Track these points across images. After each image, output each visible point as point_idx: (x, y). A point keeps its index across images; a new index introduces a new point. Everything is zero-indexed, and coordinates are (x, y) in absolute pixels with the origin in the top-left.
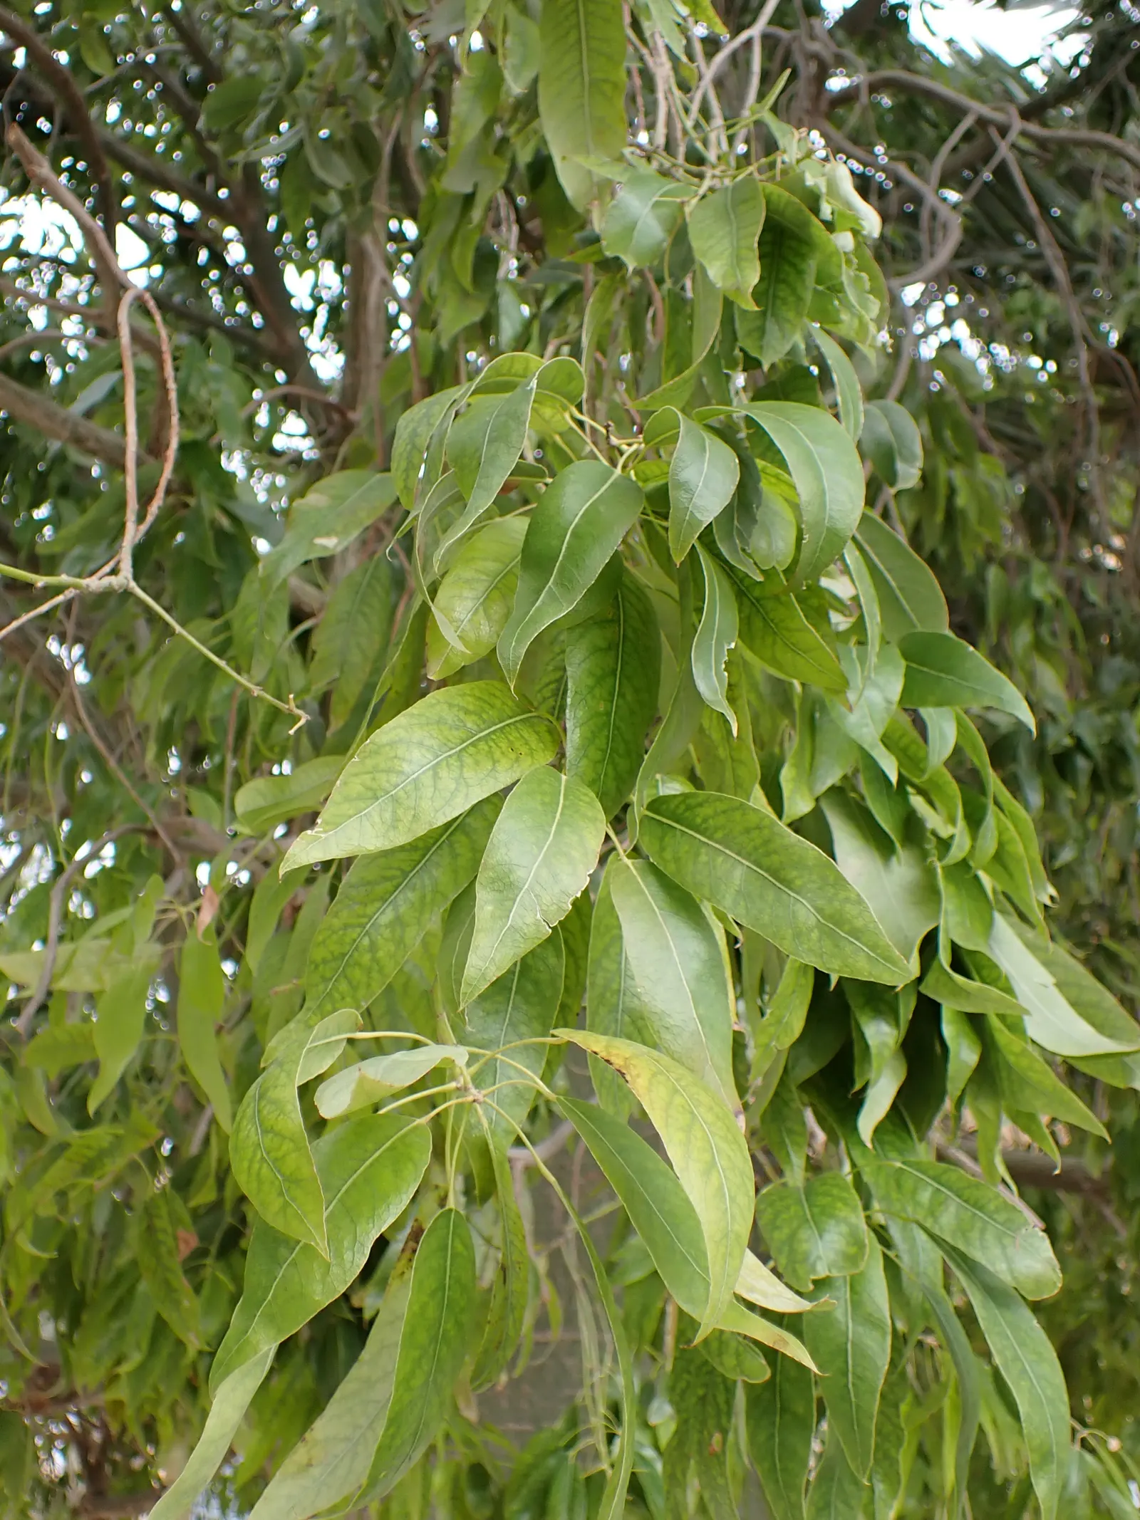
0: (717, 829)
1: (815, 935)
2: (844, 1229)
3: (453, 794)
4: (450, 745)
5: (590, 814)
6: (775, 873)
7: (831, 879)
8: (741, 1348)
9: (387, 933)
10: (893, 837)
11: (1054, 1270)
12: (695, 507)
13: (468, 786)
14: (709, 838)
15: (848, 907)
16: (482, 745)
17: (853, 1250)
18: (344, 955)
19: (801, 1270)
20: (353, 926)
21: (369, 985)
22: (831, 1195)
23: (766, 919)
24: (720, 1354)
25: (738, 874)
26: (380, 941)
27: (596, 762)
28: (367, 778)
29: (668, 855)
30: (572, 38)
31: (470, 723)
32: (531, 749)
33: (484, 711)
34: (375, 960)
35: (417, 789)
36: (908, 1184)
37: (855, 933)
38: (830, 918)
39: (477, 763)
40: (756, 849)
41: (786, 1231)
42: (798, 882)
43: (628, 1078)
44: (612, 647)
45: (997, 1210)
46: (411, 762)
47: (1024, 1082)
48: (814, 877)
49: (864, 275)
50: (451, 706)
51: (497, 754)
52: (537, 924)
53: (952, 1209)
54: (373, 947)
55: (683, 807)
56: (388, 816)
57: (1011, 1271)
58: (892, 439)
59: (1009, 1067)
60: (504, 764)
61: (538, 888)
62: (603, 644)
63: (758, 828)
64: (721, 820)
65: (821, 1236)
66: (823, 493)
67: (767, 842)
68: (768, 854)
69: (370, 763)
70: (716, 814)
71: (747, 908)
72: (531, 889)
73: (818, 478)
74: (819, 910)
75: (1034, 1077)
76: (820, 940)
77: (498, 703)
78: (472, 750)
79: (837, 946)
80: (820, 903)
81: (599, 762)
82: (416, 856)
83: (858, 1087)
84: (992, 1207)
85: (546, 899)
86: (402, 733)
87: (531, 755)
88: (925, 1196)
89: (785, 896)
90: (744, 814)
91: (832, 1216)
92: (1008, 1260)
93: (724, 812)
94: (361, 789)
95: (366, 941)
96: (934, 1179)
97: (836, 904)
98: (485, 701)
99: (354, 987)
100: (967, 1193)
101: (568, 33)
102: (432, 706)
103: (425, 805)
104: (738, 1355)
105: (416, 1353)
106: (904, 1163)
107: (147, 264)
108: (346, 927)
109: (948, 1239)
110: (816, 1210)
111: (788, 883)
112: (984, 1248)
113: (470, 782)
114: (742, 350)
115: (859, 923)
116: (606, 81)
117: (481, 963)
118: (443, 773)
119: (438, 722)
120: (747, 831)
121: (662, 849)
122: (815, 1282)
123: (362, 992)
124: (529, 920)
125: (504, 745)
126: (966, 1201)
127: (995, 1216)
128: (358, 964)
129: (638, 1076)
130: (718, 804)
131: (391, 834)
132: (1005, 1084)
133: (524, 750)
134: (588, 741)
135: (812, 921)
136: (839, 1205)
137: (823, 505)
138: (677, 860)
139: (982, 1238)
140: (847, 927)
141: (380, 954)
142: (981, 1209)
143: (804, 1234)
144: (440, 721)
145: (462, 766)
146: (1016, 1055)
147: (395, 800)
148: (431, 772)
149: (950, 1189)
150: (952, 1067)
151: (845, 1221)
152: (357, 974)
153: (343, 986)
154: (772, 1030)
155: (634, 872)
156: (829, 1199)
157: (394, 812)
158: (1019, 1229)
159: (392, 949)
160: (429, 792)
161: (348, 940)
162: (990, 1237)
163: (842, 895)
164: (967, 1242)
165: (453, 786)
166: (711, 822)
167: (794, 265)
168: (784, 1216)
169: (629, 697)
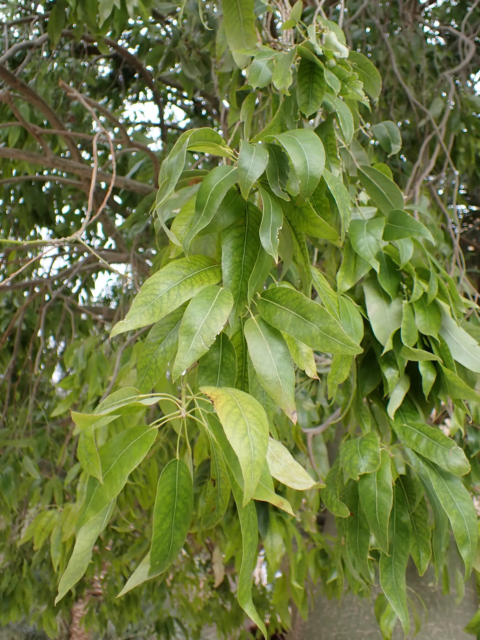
0: (283, 301)
1: (319, 338)
2: (372, 454)
3: (175, 301)
4: (175, 282)
5: (227, 301)
6: (303, 315)
7: (324, 315)
8: (338, 504)
9: (160, 356)
10: (390, 294)
11: (467, 463)
12: (249, 176)
13: (181, 296)
14: (281, 305)
15: (331, 326)
16: (189, 280)
17: (375, 462)
18: (147, 366)
19: (354, 471)
20: (149, 355)
21: (155, 376)
22: (368, 440)
23: (301, 334)
24: (331, 507)
25: (291, 317)
26: (158, 359)
27: (236, 281)
28: (143, 298)
29: (266, 314)
30: (235, 6)
31: (184, 272)
32: (210, 279)
33: (191, 267)
34: (157, 367)
35: (162, 300)
36: (408, 433)
37: (335, 336)
38: (325, 331)
39: (185, 287)
40: (297, 307)
41: (349, 456)
42: (312, 318)
43: (214, 403)
44: (242, 235)
45: (443, 441)
46: (159, 290)
47: (455, 387)
48: (318, 315)
49: (356, 73)
50: (177, 267)
51: (194, 282)
52: (202, 347)
53: (425, 441)
54: (156, 362)
55: (272, 294)
56: (151, 312)
57: (447, 465)
58: (389, 135)
59: (449, 381)
60: (197, 286)
61: (202, 333)
62: (238, 235)
63: (297, 298)
64: (285, 297)
65: (362, 458)
66: (306, 162)
67: (301, 303)
68: (301, 308)
69: (144, 292)
70: (283, 295)
71: (294, 331)
72: (199, 333)
73: (304, 157)
74: (320, 328)
75: (458, 384)
76: (321, 340)
77: (198, 263)
78: (184, 282)
79: (328, 342)
80: (321, 325)
81: (238, 281)
82: (173, 325)
83: (385, 395)
84: (440, 439)
85: (206, 336)
86: (156, 279)
87: (209, 282)
88: (414, 437)
89: (308, 325)
90: (292, 294)
91: (367, 449)
92: (446, 461)
93: (285, 294)
94: (141, 303)
95: (154, 360)
96: (419, 430)
97: (327, 325)
98: (192, 263)
99: (151, 378)
100: (430, 435)
101: (233, 4)
102: (169, 268)
103: (164, 305)
104: (337, 507)
105: (162, 516)
106: (407, 424)
107: (185, 118)
108: (147, 355)
109: (422, 454)
110: (362, 447)
111: (308, 319)
112: (436, 457)
113: (182, 295)
114: (300, 112)
115: (336, 332)
116: (248, 19)
117: (179, 364)
118: (172, 292)
119: (171, 274)
120: (294, 300)
121: (265, 311)
122: (360, 476)
123: (153, 380)
124: (199, 345)
125: (197, 279)
126: (430, 438)
127: (441, 443)
128: (152, 369)
129: (220, 402)
130: (283, 291)
131: (152, 318)
132: (448, 388)
133: (207, 279)
134: (232, 273)
135: (318, 333)
136: (371, 444)
137: (306, 167)
138: (269, 315)
139: (436, 452)
140: (331, 334)
141: (159, 364)
142: (436, 441)
143: (355, 457)
144: (172, 273)
145: (179, 289)
146: (450, 376)
147: (153, 305)
148: (167, 293)
149: (424, 433)
150: (424, 384)
151: (372, 451)
152: (152, 373)
153: (147, 378)
154: (334, 377)
155: (255, 322)
156: (367, 442)
157: (153, 310)
158: (451, 447)
159: (162, 361)
160: (166, 301)
161: (148, 360)
162: (439, 452)
163: (329, 321)
164: (429, 454)
165: (175, 297)
166: (281, 298)
167: (318, 75)
168: (349, 450)
169: (250, 254)
